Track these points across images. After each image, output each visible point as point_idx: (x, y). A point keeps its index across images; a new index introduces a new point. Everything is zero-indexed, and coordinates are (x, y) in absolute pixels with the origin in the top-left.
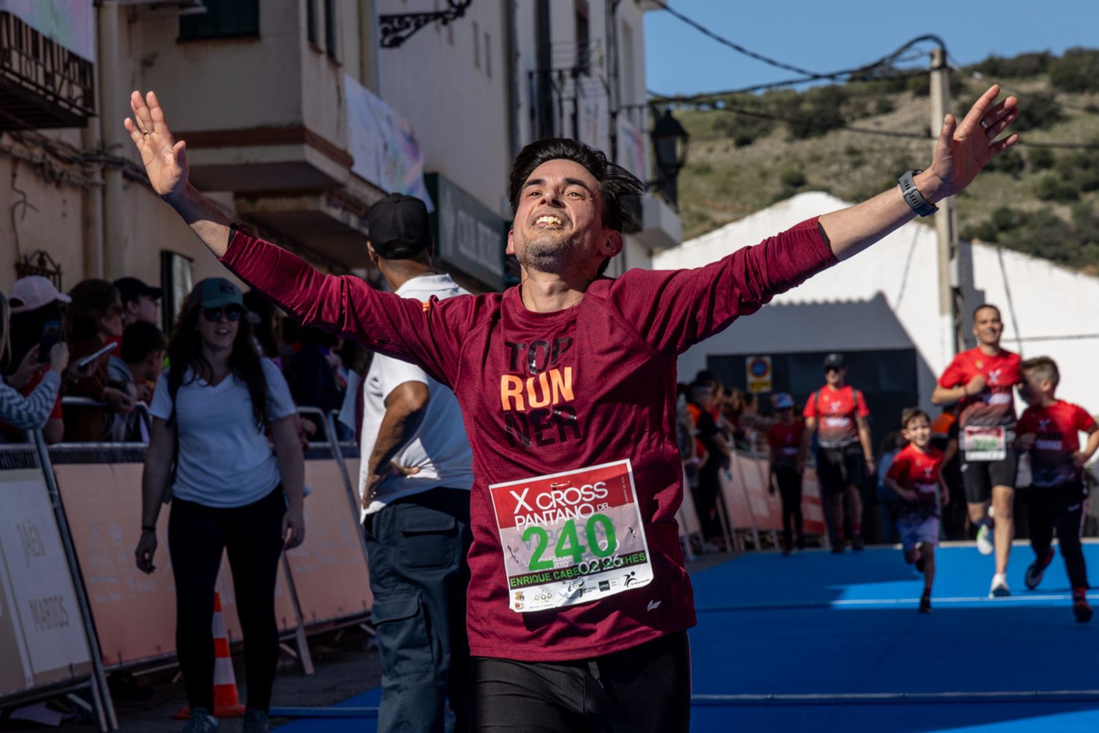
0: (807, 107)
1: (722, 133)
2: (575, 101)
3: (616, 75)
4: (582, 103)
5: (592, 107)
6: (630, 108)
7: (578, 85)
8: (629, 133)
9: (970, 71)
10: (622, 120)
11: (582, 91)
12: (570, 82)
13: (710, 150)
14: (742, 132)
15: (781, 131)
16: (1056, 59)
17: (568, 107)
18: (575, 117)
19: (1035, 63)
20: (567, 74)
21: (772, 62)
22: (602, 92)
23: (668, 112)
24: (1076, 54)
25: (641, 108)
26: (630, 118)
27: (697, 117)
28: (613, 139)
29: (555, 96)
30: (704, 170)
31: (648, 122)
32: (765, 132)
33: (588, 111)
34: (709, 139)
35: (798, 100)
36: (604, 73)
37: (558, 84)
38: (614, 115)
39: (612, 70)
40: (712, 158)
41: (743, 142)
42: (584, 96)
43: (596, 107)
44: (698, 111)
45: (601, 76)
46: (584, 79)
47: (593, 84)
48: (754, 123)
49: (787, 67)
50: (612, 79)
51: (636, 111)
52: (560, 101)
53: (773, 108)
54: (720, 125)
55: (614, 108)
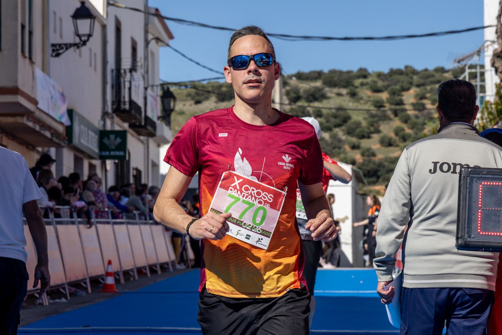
0: (224, 89)
1: (189, 98)
2: (130, 82)
3: (147, 72)
4: (133, 83)
5: (137, 85)
6: (152, 86)
7: (131, 76)
8: (152, 96)
9: (290, 77)
10: (149, 91)
11: (134, 78)
12: (128, 75)
13: (184, 105)
14: (198, 98)
15: (213, 99)
16: (325, 74)
17: (127, 85)
18: (130, 89)
19: (316, 75)
20: (128, 71)
21: (211, 70)
22: (142, 79)
23: (168, 88)
24: (333, 72)
25: (157, 86)
26: (153, 90)
27: (179, 91)
28: (145, 98)
29: (122, 80)
30: (182, 113)
31: (160, 92)
32: (207, 98)
33: (136, 87)
34: (184, 100)
35: (221, 86)
36: (142, 71)
37: (123, 75)
38: (146, 89)
39: (146, 70)
40: (185, 109)
41: (198, 102)
42: (134, 80)
43: (139, 85)
44: (180, 89)
45: (141, 73)
46: (134, 73)
47: (138, 75)
48: (202, 95)
49: (217, 72)
50: (146, 74)
51: (155, 88)
52: (124, 82)
53: (210, 89)
54: (189, 95)
55: (146, 86)
